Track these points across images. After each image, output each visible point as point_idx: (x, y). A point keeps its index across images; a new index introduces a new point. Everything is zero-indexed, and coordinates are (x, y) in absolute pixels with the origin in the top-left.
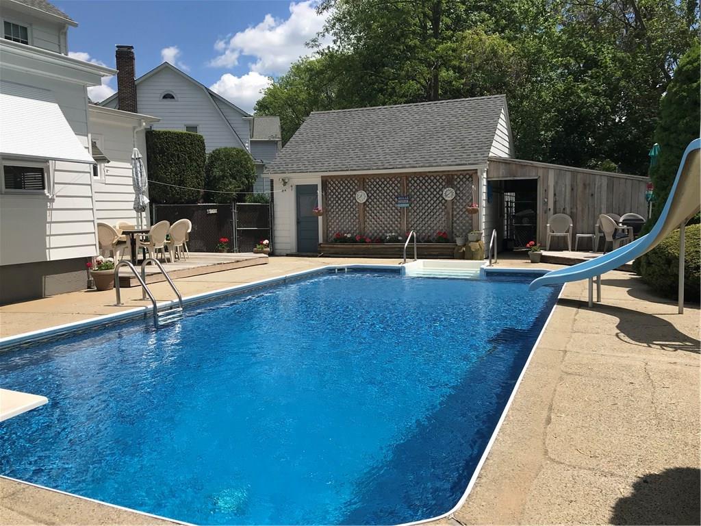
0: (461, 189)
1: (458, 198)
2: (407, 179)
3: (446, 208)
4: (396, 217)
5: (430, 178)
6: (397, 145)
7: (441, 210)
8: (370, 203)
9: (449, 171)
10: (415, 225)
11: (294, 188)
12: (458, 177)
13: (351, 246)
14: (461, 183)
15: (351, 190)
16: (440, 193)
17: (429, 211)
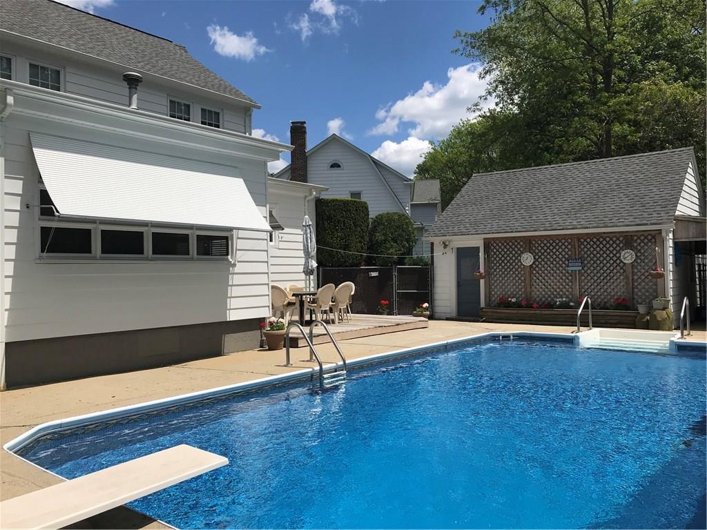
0: (643, 251)
1: (639, 261)
2: (579, 240)
3: (624, 271)
4: (567, 281)
5: (604, 239)
6: (566, 204)
7: (619, 274)
8: (537, 266)
9: (627, 232)
10: (590, 290)
11: (455, 250)
12: (639, 238)
13: (515, 311)
14: (642, 244)
15: (516, 252)
16: (618, 255)
17: (605, 275)
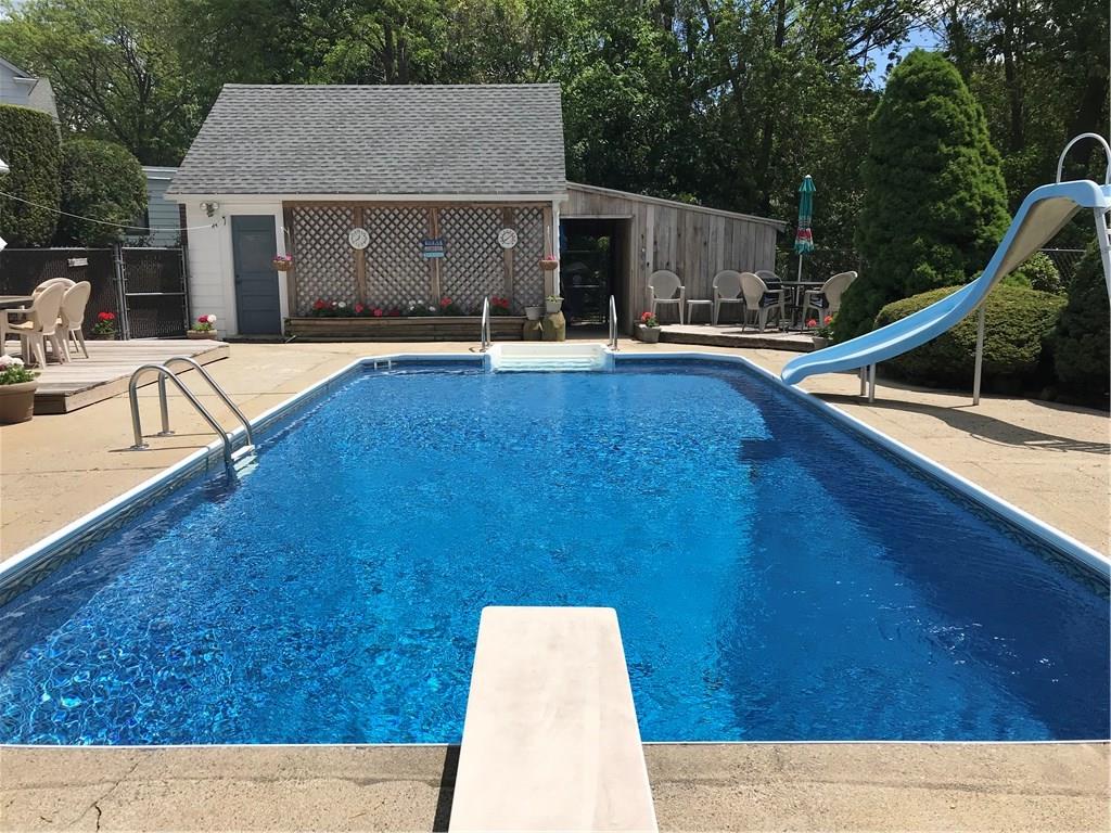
0: (526, 231)
1: (522, 245)
2: (439, 212)
3: (503, 260)
4: (421, 273)
5: (475, 212)
6: (408, 153)
7: (495, 264)
8: (375, 250)
9: (506, 202)
10: (455, 288)
11: (228, 220)
12: (521, 212)
13: (347, 323)
14: (526, 221)
15: (340, 227)
16: (494, 236)
17: (476, 265)
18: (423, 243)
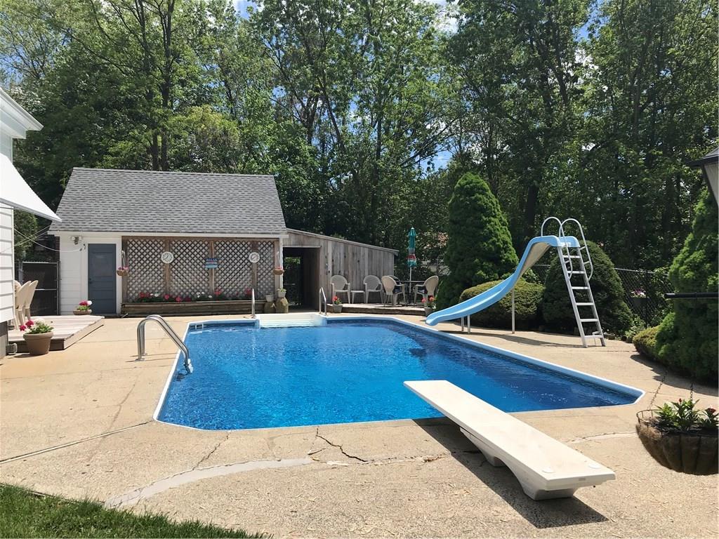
0: (265, 254)
1: (262, 261)
2: (215, 243)
3: (251, 269)
4: (204, 277)
5: (236, 243)
7: (246, 271)
8: (176, 264)
9: (254, 238)
11: (87, 246)
12: (262, 243)
14: (264, 248)
15: (156, 251)
16: (246, 256)
18: (205, 260)
